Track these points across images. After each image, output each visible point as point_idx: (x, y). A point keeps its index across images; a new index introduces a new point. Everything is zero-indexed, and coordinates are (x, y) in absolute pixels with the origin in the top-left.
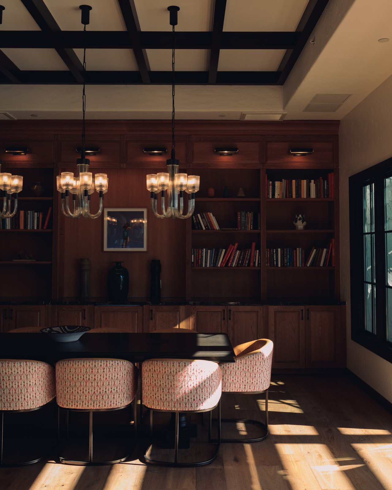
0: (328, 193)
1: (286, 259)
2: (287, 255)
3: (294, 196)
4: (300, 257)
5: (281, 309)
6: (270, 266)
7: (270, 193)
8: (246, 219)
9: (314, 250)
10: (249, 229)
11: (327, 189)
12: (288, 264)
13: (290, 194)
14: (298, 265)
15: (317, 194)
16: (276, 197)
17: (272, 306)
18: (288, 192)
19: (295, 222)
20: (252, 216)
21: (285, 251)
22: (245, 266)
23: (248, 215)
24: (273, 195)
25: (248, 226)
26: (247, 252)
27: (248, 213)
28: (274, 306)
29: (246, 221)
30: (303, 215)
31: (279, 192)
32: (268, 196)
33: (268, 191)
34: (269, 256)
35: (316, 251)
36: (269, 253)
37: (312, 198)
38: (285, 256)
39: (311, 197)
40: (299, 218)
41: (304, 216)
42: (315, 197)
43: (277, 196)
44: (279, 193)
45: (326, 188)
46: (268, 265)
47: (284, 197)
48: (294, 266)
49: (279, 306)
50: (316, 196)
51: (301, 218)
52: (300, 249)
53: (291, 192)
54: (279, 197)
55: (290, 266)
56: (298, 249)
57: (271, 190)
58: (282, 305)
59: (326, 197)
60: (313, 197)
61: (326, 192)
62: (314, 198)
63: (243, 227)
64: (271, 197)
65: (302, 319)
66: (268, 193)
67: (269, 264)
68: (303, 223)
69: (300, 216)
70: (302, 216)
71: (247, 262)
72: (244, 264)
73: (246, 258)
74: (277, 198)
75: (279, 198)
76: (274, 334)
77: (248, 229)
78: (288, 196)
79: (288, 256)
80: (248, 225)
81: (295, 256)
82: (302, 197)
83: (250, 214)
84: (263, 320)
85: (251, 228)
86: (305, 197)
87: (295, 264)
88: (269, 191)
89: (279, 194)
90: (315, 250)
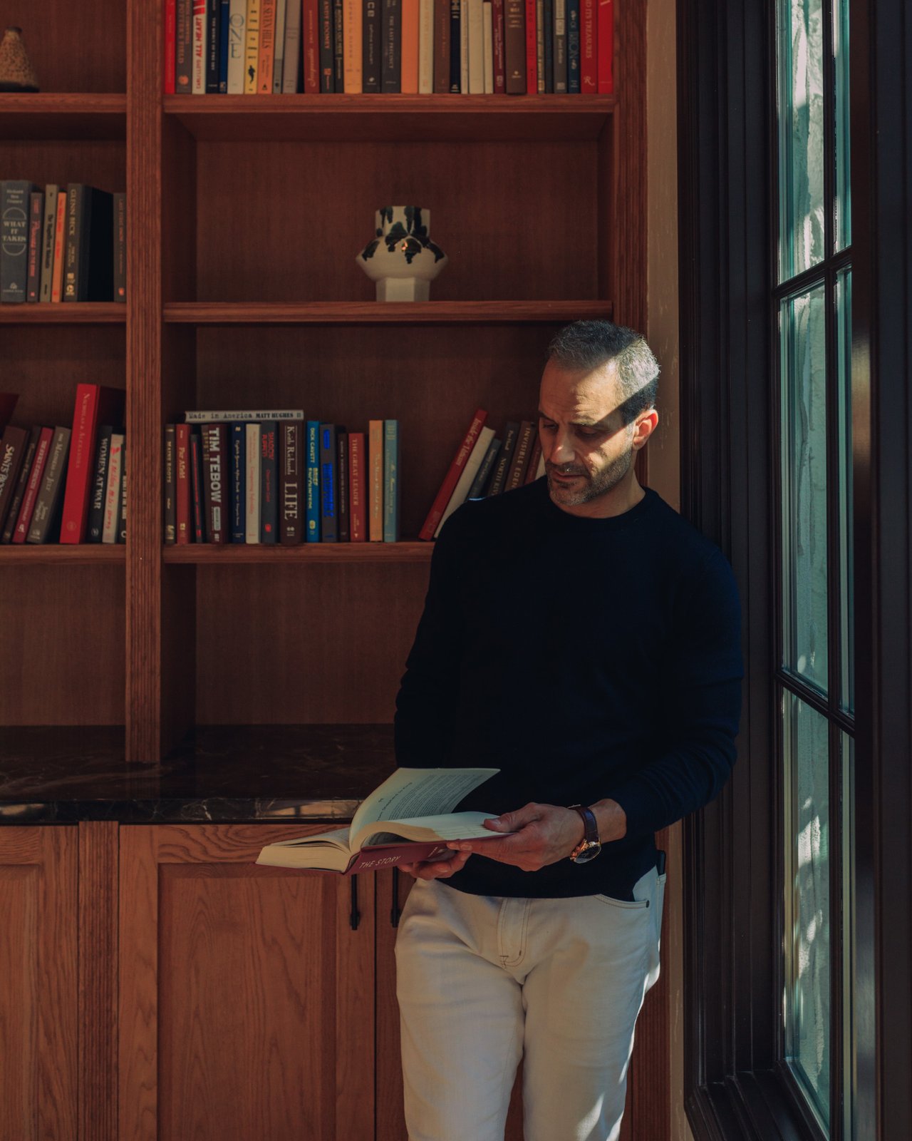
0: (574, 65)
1: (291, 491)
2: (304, 463)
3: (353, 83)
4: (392, 481)
5: (205, 852)
6: (192, 539)
7: (196, 58)
8: (36, 227)
9: (479, 430)
10: (56, 299)
11: (566, 37)
12: (313, 524)
13: (328, 72)
14: (375, 535)
15: (500, 69)
16: (231, 91)
17: (146, 828)
18: (311, 54)
19: (365, 257)
20: (72, 212)
21: (290, 441)
22: (26, 542)
23: (50, 202)
24: (218, 74)
25: (45, 280)
26: (44, 445)
27: (51, 189)
28: (155, 828)
29: (33, 244)
30: (418, 211)
31: (255, 53)
32: (184, 80)
33: (181, 51)
34: (182, 474)
35: (499, 436)
36: (182, 451)
37: (469, 96)
38: (289, 471)
39: (464, 91)
40: (388, 228)
41: (426, 215)
42: (489, 90)
43: (238, 83)
44: (254, 63)
45: (560, 28)
46: (176, 530)
47: (290, 87)
48: (348, 539)
49: (193, 830)
50: (500, 78)
51: (405, 226)
52: (392, 426)
53: (333, 58)
54: (252, 88)
55: (320, 540)
56: (375, 426)
57: (200, 44)
58: (215, 822)
59: (560, 86)
60: (477, 89)
61: (560, 58)
62: (484, 96)
63: (14, 286)
64: (199, 89)
65: (355, 918)
66: (181, 61)
67: (183, 526)
68: (409, 261)
69: (399, 214)
70: (414, 216)
71: (42, 512)
72: (22, 528)
73: (33, 484)
74: (240, 92)
75: (257, 95)
76: (154, 1025)
77: (44, 298)
78: (312, 80)
79: (313, 474)
80: (46, 272)
81: (355, 472)
82: (407, 87)
83: (63, 196)
84: (73, 932)
85: (70, 290)
86: (426, 88)
87: (356, 522)
88: (190, 48)
89: (251, 71)
90: (487, 435)
